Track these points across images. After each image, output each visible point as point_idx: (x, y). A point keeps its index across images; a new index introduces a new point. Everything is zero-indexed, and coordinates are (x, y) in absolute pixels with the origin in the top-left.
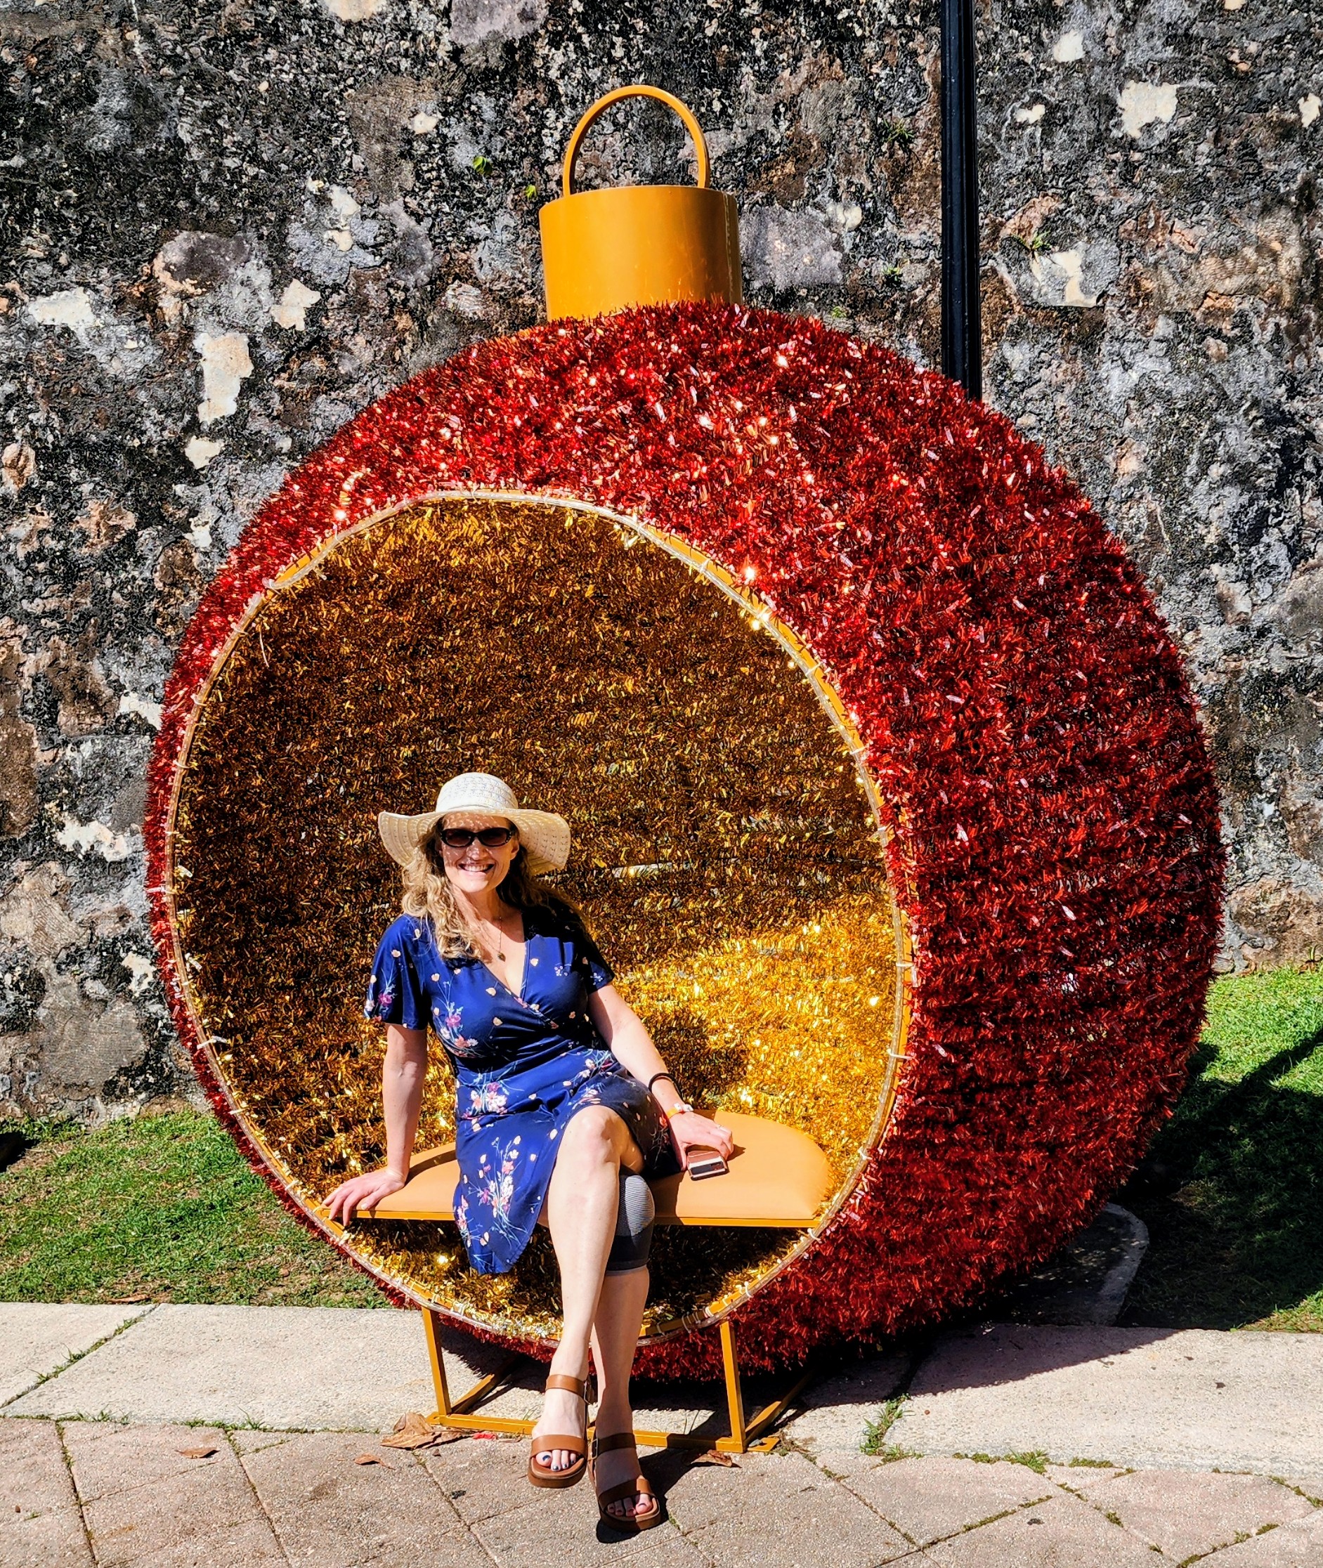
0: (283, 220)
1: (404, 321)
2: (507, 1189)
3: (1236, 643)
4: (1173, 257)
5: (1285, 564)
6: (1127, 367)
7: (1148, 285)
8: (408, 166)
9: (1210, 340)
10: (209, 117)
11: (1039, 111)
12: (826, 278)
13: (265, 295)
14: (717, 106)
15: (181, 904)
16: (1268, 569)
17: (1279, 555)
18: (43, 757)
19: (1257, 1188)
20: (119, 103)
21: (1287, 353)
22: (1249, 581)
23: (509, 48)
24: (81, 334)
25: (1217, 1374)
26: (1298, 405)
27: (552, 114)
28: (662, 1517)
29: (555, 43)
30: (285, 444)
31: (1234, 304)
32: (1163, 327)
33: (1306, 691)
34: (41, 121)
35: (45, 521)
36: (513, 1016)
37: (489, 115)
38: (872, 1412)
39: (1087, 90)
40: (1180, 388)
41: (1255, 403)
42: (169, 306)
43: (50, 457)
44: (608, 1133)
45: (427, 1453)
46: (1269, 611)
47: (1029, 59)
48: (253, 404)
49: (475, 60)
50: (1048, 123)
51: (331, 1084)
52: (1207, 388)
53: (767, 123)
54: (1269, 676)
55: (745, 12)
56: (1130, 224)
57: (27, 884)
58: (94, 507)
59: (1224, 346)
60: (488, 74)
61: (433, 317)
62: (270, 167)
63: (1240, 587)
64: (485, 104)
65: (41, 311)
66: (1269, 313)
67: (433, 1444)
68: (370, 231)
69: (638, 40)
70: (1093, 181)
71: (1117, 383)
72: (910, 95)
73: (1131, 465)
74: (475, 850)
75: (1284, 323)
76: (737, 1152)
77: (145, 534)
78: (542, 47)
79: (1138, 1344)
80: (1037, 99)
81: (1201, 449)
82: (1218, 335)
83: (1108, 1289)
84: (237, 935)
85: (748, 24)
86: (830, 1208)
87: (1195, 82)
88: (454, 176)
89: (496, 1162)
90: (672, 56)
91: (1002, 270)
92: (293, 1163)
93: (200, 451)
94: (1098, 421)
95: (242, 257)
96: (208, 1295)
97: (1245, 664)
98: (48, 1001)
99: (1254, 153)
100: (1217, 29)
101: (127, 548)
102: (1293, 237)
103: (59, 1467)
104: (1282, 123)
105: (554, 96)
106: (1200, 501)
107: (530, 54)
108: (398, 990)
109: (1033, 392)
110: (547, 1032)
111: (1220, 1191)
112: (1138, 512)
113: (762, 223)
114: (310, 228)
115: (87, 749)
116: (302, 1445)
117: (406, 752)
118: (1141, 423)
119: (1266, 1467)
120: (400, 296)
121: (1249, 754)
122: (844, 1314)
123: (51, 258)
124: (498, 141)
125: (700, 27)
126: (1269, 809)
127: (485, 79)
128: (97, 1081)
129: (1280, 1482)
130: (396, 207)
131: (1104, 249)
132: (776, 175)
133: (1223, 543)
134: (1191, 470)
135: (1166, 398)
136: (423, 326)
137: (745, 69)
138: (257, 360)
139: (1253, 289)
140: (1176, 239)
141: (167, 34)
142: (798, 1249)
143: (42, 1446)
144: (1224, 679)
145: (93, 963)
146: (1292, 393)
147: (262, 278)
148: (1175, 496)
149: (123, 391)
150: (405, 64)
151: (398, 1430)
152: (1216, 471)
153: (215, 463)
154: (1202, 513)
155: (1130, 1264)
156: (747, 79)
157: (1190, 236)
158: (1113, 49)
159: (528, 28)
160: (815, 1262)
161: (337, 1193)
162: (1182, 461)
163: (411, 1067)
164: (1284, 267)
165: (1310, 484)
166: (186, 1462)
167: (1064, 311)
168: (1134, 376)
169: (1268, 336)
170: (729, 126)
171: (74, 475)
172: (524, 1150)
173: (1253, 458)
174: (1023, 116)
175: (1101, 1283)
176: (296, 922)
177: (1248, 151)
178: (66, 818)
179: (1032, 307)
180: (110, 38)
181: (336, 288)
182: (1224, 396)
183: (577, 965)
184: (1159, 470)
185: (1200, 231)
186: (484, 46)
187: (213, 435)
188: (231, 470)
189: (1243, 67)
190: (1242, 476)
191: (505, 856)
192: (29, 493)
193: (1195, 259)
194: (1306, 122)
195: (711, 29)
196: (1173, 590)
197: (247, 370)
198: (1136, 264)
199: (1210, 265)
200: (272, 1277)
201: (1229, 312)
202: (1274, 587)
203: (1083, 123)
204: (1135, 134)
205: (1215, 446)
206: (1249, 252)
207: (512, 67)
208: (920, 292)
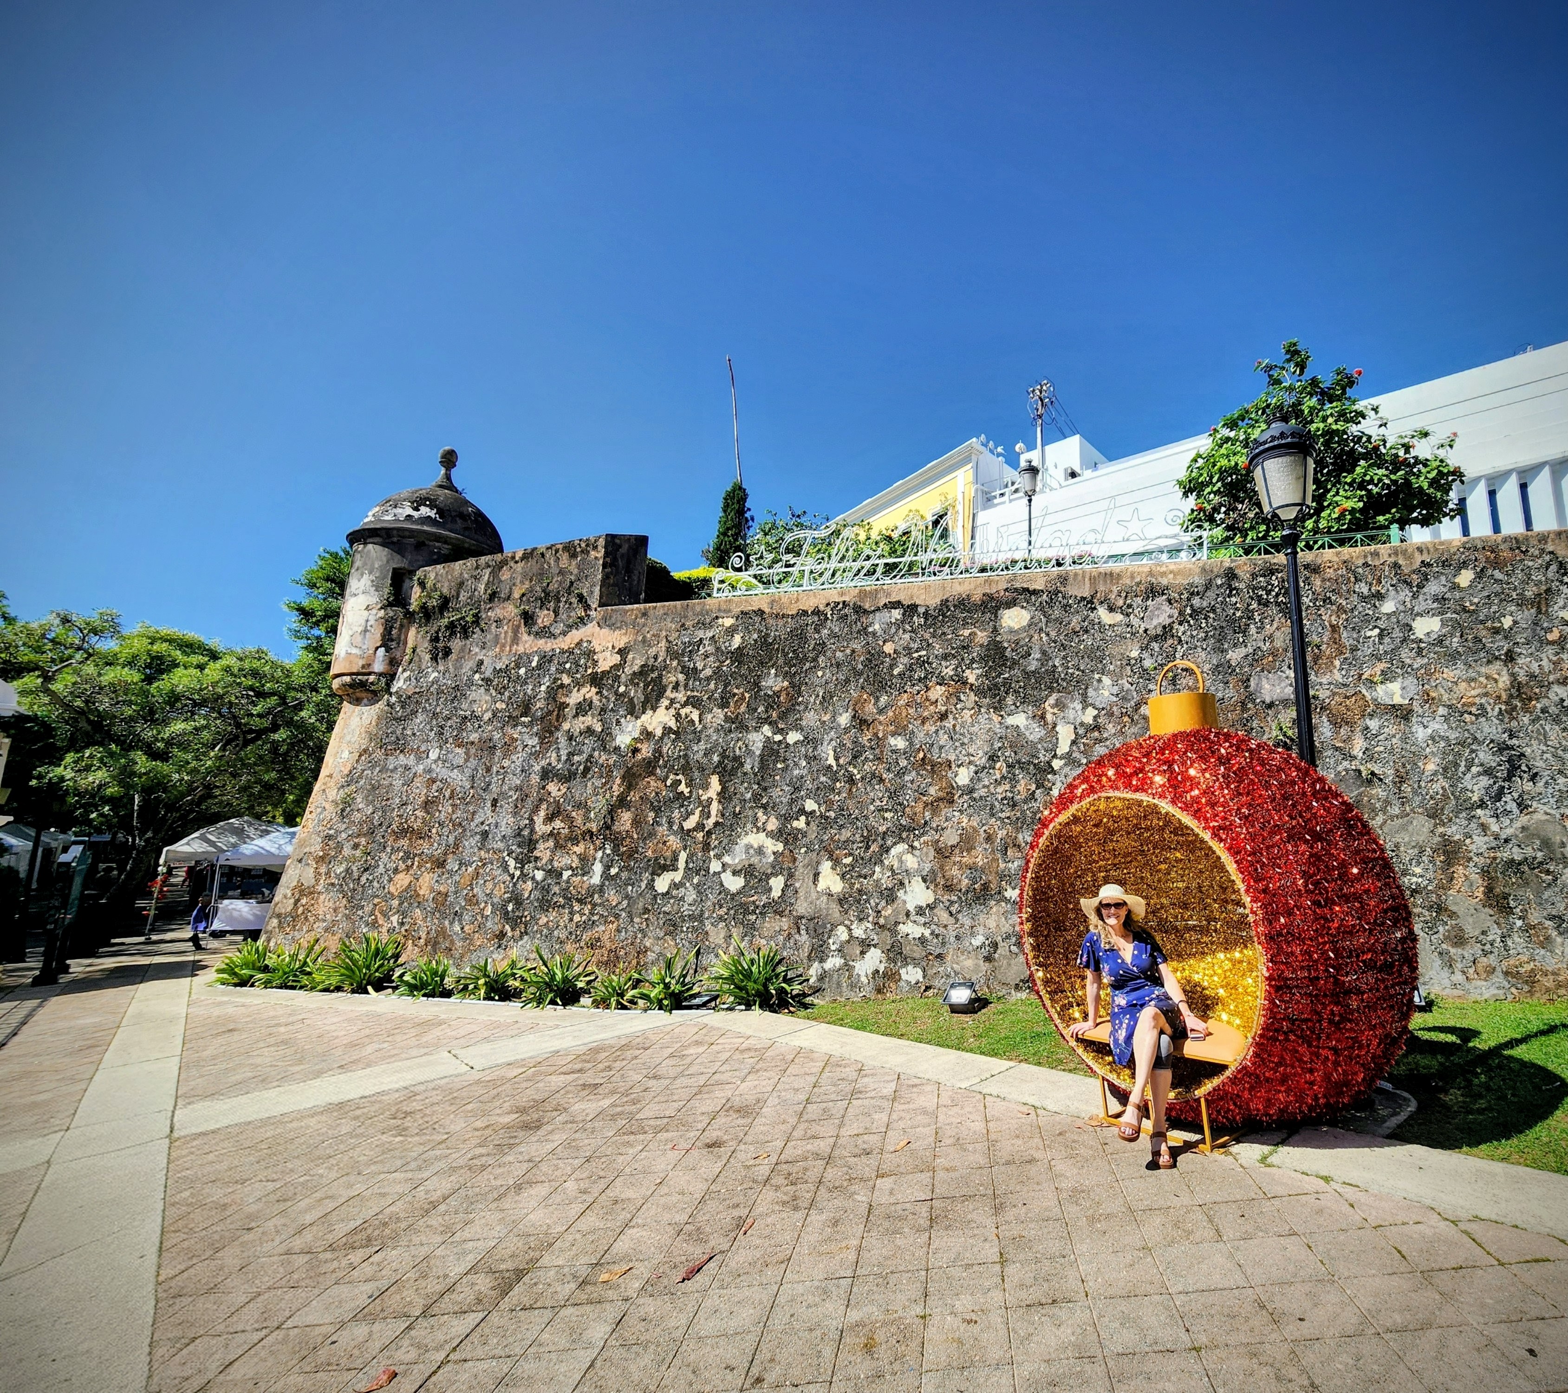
0: (1087, 688)
1: (1126, 719)
2: (1124, 1034)
3: (1493, 845)
4: (1444, 683)
5: (1516, 810)
6: (1425, 727)
7: (1433, 694)
8: (1129, 668)
9: (1466, 715)
10: (1065, 658)
11: (1377, 631)
12: (1286, 697)
13: (1080, 712)
14: (1241, 640)
15: (1028, 920)
16: (1507, 813)
17: (1512, 806)
18: (1002, 866)
19: (1481, 1096)
20: (1038, 656)
21: (1506, 720)
22: (1497, 817)
23: (1164, 627)
24: (1022, 727)
25: (1421, 1164)
26: (1514, 742)
27: (1179, 647)
28: (1174, 1165)
29: (1181, 624)
30: (1084, 761)
31: (1477, 701)
32: (1442, 711)
33: (1534, 868)
34: (1015, 663)
35: (1007, 787)
36: (1127, 971)
37: (1157, 649)
38: (1266, 1149)
39: (1398, 622)
40: (1453, 735)
41: (1492, 741)
42: (1049, 717)
43: (1010, 766)
44: (1155, 1017)
45: (1098, 1129)
46: (1509, 831)
47: (1371, 613)
48: (1074, 748)
49: (1152, 632)
50: (1381, 636)
51: (1073, 989)
52: (1467, 735)
53: (1261, 644)
54: (1513, 860)
55: (1251, 607)
56: (1423, 671)
57: (994, 909)
58: (1022, 782)
59: (1474, 718)
60: (1157, 636)
61: (1136, 717)
62: (1083, 671)
63: (1494, 820)
64: (1155, 646)
65: (1010, 721)
66: (1495, 704)
67: (1101, 1126)
68: (1115, 690)
69: (1211, 620)
70: (1403, 656)
71: (1421, 734)
72: (1320, 630)
73: (1431, 767)
74: (1113, 910)
75: (1503, 707)
76: (1210, 1034)
77: (1038, 791)
78: (1176, 626)
79: (1388, 1146)
80: (1375, 627)
81: (1466, 760)
82: (1470, 713)
83: (1387, 1124)
84: (1046, 933)
85: (1253, 611)
86: (1239, 1058)
87: (1449, 615)
88: (1144, 670)
89: (1121, 1023)
90: (1224, 624)
91: (1364, 691)
92: (1059, 1014)
93: (1057, 764)
94: (1413, 749)
95: (1073, 700)
96: (1039, 1064)
97: (1499, 854)
98: (999, 952)
99: (1481, 640)
100: (1457, 595)
101: (1032, 796)
102: (1505, 672)
103: (982, 1108)
104: (1494, 628)
105: (1180, 641)
106: (1467, 781)
107: (1172, 628)
108: (1088, 957)
109: (1381, 737)
110: (1140, 978)
111: (1462, 1095)
112: (1437, 787)
113: (1260, 679)
114: (1095, 690)
115: (1016, 864)
116: (1058, 1118)
117: (1102, 874)
118: (1435, 750)
119: (1429, 1202)
120: (1124, 711)
121: (1506, 897)
122: (1252, 1106)
123: (1014, 704)
124: (1160, 657)
125: (1234, 614)
126: (1519, 923)
127: (1156, 638)
128: (1013, 983)
129: (1432, 1209)
130: (1124, 681)
131: (1411, 681)
132: (1265, 662)
133: (1481, 800)
134: (1462, 769)
135: (1447, 739)
136: (1132, 720)
137: (1252, 626)
138: (1076, 734)
139: (1486, 694)
140: (1445, 676)
141: (1053, 634)
142: (1228, 1073)
143: (979, 1101)
144: (1488, 861)
145: (1014, 939)
146: (1511, 737)
147: (1079, 707)
148: (1455, 780)
149: (1034, 745)
150: (1128, 635)
151: (1091, 1119)
152: (1474, 770)
153: (1061, 768)
154: (1470, 787)
155: (1402, 1117)
156: (1253, 629)
157: (1452, 674)
158: (1409, 606)
159: (1171, 620)
160: (1233, 1080)
161: (1072, 1027)
162: (1456, 765)
163: (1095, 985)
164: (1501, 685)
165: (1526, 775)
166: (1020, 1115)
167: (1394, 706)
168: (1429, 731)
169: (1496, 713)
170: (1246, 646)
171: (1017, 772)
172: (1130, 1020)
173: (1494, 765)
174: (1369, 634)
175: (1385, 1121)
176: (1065, 930)
177: (1477, 640)
178: (1008, 887)
179: (1378, 705)
180: (1036, 637)
181: (1103, 709)
182: (1475, 738)
183: (1151, 955)
184: (1445, 769)
185: (1457, 672)
186: (1155, 627)
187: (1061, 758)
188: (1067, 770)
189: (1472, 608)
190: (1488, 772)
191: (1123, 913)
192: (1003, 777)
193: (1456, 683)
194: (1506, 627)
195: (1238, 614)
196: (1458, 820)
197: (1073, 737)
198: (1426, 686)
199: (1463, 686)
200: (1060, 1062)
201: (1475, 704)
202: (1511, 820)
203: (1397, 634)
204: (1422, 637)
205: (1473, 759)
206: (1482, 679)
207: (1165, 633)
208: (1327, 701)
